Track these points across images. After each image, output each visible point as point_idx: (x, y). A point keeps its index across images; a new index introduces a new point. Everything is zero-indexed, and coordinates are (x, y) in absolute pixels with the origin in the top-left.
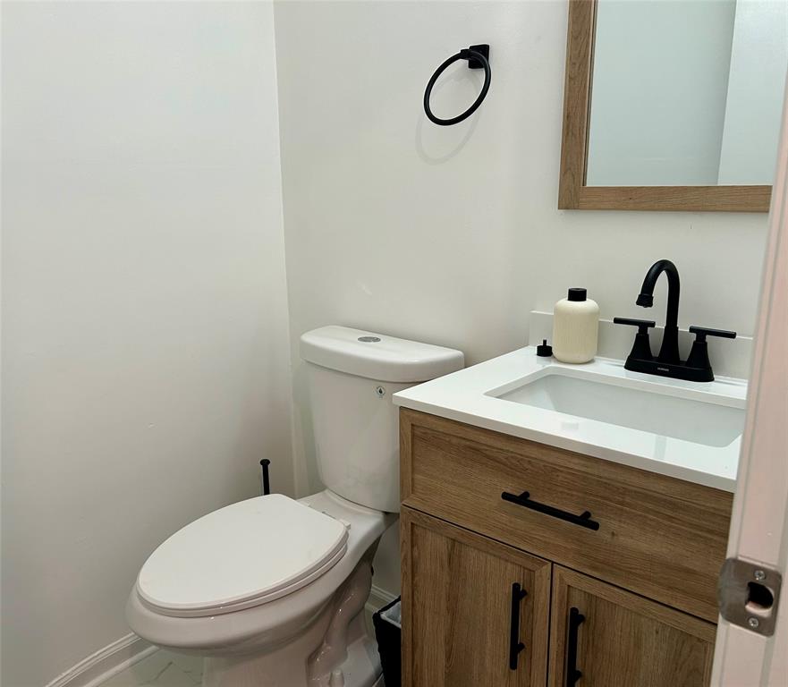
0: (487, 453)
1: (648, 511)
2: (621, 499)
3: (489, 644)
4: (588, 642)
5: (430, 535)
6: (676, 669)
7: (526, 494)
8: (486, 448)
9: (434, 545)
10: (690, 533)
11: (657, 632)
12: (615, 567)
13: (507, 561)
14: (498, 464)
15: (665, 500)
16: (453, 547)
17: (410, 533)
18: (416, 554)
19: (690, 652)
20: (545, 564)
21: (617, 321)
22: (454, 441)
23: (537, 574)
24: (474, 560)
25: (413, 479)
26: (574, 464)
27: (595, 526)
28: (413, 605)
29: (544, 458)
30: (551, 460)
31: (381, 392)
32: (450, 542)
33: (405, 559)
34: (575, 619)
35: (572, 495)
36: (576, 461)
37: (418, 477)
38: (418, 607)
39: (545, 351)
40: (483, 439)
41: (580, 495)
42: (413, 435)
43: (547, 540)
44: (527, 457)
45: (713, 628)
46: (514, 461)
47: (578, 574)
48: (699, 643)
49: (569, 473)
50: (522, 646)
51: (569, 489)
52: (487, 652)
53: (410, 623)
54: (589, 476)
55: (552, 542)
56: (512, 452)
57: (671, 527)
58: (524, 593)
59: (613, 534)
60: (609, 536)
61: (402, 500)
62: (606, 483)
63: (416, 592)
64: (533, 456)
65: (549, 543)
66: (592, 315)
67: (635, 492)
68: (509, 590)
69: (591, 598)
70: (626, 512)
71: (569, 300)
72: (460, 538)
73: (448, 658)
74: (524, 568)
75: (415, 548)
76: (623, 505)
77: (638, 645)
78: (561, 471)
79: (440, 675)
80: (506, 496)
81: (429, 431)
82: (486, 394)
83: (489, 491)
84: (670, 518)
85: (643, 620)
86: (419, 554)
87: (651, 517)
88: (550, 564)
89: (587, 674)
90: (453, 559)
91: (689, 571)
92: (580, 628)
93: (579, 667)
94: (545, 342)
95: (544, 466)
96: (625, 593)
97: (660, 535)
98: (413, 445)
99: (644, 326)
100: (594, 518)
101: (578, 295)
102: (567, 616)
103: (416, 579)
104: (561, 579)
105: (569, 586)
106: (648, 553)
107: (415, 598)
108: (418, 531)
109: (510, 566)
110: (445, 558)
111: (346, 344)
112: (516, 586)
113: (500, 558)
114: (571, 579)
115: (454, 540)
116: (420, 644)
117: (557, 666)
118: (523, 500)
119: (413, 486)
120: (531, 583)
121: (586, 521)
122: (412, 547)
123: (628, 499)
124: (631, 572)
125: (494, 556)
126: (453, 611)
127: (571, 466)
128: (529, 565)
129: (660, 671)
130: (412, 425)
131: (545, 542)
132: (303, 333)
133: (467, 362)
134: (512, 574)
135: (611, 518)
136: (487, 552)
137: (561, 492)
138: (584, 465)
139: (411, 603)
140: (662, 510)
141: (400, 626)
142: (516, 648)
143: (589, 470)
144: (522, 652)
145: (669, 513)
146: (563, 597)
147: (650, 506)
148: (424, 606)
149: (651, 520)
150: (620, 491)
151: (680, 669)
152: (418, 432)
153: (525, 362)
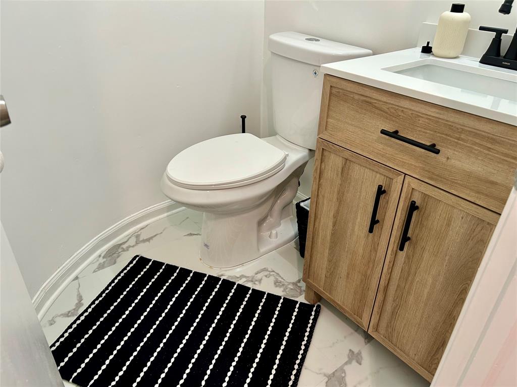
0: (376, 105)
1: (475, 144)
2: (458, 136)
3: (359, 220)
4: (419, 221)
5: (332, 156)
6: (469, 239)
7: (396, 132)
8: (375, 101)
9: (334, 162)
10: (500, 158)
11: (462, 218)
12: (444, 178)
13: (377, 172)
14: (382, 112)
15: (488, 138)
16: (346, 163)
17: (321, 154)
18: (323, 167)
19: (481, 230)
20: (400, 175)
21: (482, 28)
22: (357, 97)
23: (394, 181)
24: (358, 172)
25: (327, 122)
26: (432, 112)
27: (437, 152)
28: (318, 195)
29: (413, 108)
30: (417, 109)
31: (315, 73)
32: (344, 160)
33: (316, 169)
34: (413, 207)
35: (426, 133)
36: (434, 110)
37: (330, 120)
38: (320, 196)
39: (427, 50)
40: (375, 95)
41: (432, 132)
42: (331, 94)
43: (405, 161)
44: (402, 107)
45: (497, 216)
46: (392, 110)
47: (420, 182)
48: (487, 226)
49: (427, 119)
50: (378, 221)
51: (425, 129)
52: (357, 223)
53: (315, 205)
54: (440, 120)
55: (407, 162)
56: (392, 104)
57: (489, 155)
58: (384, 192)
59: (448, 158)
60: (445, 159)
61: (318, 134)
62: (450, 125)
63: (320, 188)
64: (406, 107)
65: (405, 163)
66: (466, 23)
67: (469, 131)
68: (375, 189)
69: (425, 196)
70: (460, 144)
71: (451, 11)
72: (350, 158)
73: (334, 225)
74: (387, 177)
75: (323, 163)
76: (459, 140)
77: (448, 225)
78: (422, 117)
79: (328, 234)
80: (383, 132)
81: (341, 91)
82: (381, 69)
83: (373, 129)
84: (489, 149)
85: (455, 210)
86: (325, 166)
87: (476, 148)
88: (404, 175)
89: (414, 239)
90: (344, 171)
91: (493, 183)
92: (415, 213)
93: (409, 235)
94: (428, 43)
95: (412, 114)
96: (447, 194)
97: (479, 159)
98: (329, 100)
99: (500, 32)
100: (437, 147)
101: (458, 8)
102: (408, 206)
103: (321, 181)
104: (409, 184)
105: (413, 189)
106: (468, 170)
107: (319, 192)
108: (326, 153)
109: (378, 175)
110: (340, 170)
111: (299, 42)
112: (380, 187)
113: (373, 170)
114: (415, 184)
115: (347, 159)
116: (319, 217)
117: (397, 233)
118: (395, 135)
119: (326, 126)
120: (390, 186)
121: (433, 149)
122: (321, 162)
123: (463, 136)
124: (453, 182)
125: (370, 169)
126: (340, 200)
127: (429, 113)
128: (391, 175)
129: (458, 241)
130: (331, 86)
131: (403, 162)
132: (271, 34)
133: (374, 54)
134: (380, 180)
135: (448, 148)
136: (366, 167)
137: (419, 131)
138: (438, 113)
139: (316, 198)
140: (484, 143)
141: (308, 209)
142: (374, 222)
143: (441, 117)
144: (377, 225)
145: (489, 145)
146: (408, 194)
147: (478, 141)
148: (324, 196)
149: (475, 150)
150: (459, 130)
151: (472, 240)
152: (334, 91)
153: (415, 55)
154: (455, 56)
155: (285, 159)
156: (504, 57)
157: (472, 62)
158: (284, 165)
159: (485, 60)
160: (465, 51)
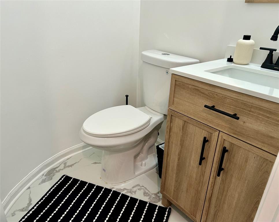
0: (202, 91)
1: (260, 114)
2: (250, 110)
3: (193, 157)
4: (228, 159)
5: (177, 119)
6: (259, 171)
7: (214, 106)
8: (201, 89)
9: (178, 123)
10: (275, 123)
11: (254, 158)
12: (243, 134)
13: (203, 129)
14: (205, 95)
15: (267, 111)
16: (185, 124)
17: (170, 118)
18: (172, 125)
19: (266, 165)
20: (217, 131)
21: (261, 48)
22: (190, 86)
23: (213, 134)
24: (192, 129)
25: (173, 100)
26: (234, 96)
27: (238, 118)
28: (169, 142)
29: (222, 93)
30: (225, 94)
31: (167, 73)
32: (184, 122)
33: (168, 126)
34: (225, 151)
35: (231, 107)
36: (235, 94)
37: (175, 99)
38: (170, 142)
39: (230, 60)
40: (201, 86)
41: (234, 107)
42: (175, 84)
43: (219, 123)
44: (216, 93)
45: (275, 157)
46: (211, 94)
47: (228, 136)
48: (270, 163)
49: (231, 99)
50: (204, 158)
51: (230, 105)
52: (192, 159)
53: (167, 148)
54: (238, 100)
55: (220, 124)
56: (211, 91)
57: (268, 120)
58: (208, 141)
59: (244, 122)
60: (243, 123)
61: (169, 107)
62: (245, 103)
63: (170, 138)
64: (218, 92)
65: (219, 124)
66: (252, 45)
67: (256, 107)
68: (202, 139)
69: (232, 144)
70: (251, 114)
71: (243, 39)
72: (187, 121)
73: (179, 160)
74: (209, 132)
75: (172, 123)
76: (250, 112)
77: (246, 161)
78: (228, 98)
79: (175, 165)
80: (206, 106)
81: (181, 83)
82: (204, 71)
83: (200, 105)
84: (268, 117)
85: (250, 153)
86: (173, 125)
87: (261, 116)
88: (218, 131)
89: (226, 169)
90: (184, 128)
91: (272, 138)
92: (226, 154)
93: (223, 167)
94: (231, 56)
95: (222, 96)
96: (245, 143)
97: (263, 123)
98: (175, 88)
99: (272, 51)
100: (238, 116)
101: (247, 38)
102: (222, 149)
103: (171, 133)
104: (222, 137)
105: (224, 139)
106: (256, 130)
107: (170, 140)
108: (173, 118)
109: (204, 131)
110: (181, 127)
111: (159, 56)
112: (205, 138)
113: (201, 128)
114: (225, 137)
115: (185, 121)
116: (170, 155)
117: (215, 166)
118: (213, 108)
119: (173, 102)
120: (211, 137)
121: (235, 117)
122: (171, 123)
123: (252, 110)
124: (248, 136)
125: (199, 127)
126: (182, 145)
127: (232, 96)
128: (211, 131)
129: (253, 171)
130: (176, 80)
131: (218, 124)
133: (200, 62)
134: (204, 134)
135: (244, 116)
136: (196, 126)
137: (227, 106)
138: (237, 96)
139: (168, 142)
140: (265, 114)
141: (164, 149)
142: (202, 158)
143: (239, 98)
144: (204, 160)
145: (268, 115)
146: (221, 143)
147: (261, 113)
148: (172, 142)
149: (260, 118)
150: (250, 106)
151: (261, 171)
152: (177, 83)
153: (223, 63)
154: (246, 63)
155: (150, 120)
156: (275, 64)
157: (256, 67)
158: (150, 124)
159: (264, 66)
160: (252, 61)
